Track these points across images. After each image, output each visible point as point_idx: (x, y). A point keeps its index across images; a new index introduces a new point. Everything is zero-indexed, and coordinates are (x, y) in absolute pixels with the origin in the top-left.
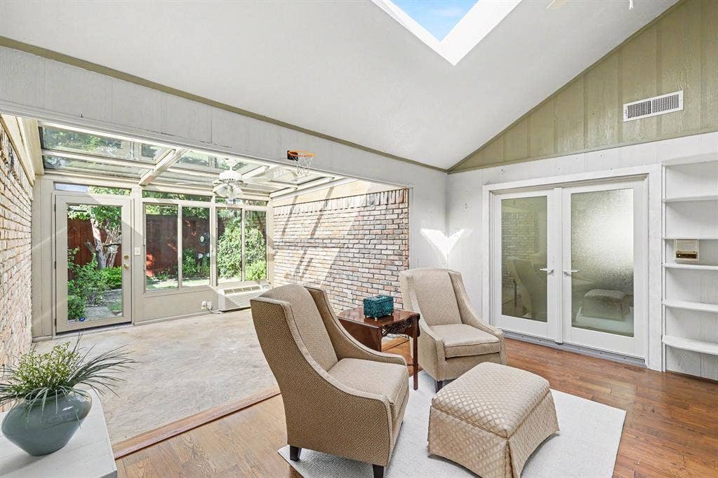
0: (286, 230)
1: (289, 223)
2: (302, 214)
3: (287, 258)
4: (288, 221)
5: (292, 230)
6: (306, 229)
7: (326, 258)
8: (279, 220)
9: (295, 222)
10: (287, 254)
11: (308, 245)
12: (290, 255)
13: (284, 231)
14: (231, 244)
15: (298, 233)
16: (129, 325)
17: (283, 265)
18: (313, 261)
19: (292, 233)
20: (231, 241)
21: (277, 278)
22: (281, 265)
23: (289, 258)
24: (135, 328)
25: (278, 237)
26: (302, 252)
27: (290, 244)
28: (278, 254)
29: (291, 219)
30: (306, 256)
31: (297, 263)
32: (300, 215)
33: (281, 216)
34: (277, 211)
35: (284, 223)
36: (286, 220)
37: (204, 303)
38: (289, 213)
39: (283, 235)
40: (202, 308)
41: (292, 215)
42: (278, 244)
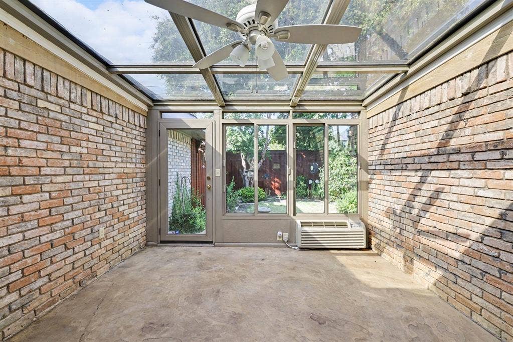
0: (388, 146)
1: (392, 135)
2: (418, 115)
3: (387, 188)
4: (390, 132)
5: (397, 144)
6: (426, 139)
7: (481, 193)
8: (375, 134)
9: (403, 132)
10: (387, 183)
11: (429, 166)
12: (394, 183)
13: (383, 149)
14: (332, 171)
15: (407, 148)
16: (211, 245)
17: (381, 197)
18: (442, 196)
19: (396, 150)
20: (332, 168)
21: (373, 214)
22: (378, 197)
23: (392, 189)
24: (216, 249)
25: (373, 158)
26: (417, 179)
27: (393, 167)
28: (374, 181)
29: (395, 128)
30: (424, 187)
31: (406, 197)
32: (414, 116)
33: (379, 128)
34: (372, 123)
35: (383, 137)
36: (387, 131)
37: (280, 233)
38: (391, 120)
39: (382, 154)
40: (278, 239)
41: (397, 122)
42: (373, 167)
